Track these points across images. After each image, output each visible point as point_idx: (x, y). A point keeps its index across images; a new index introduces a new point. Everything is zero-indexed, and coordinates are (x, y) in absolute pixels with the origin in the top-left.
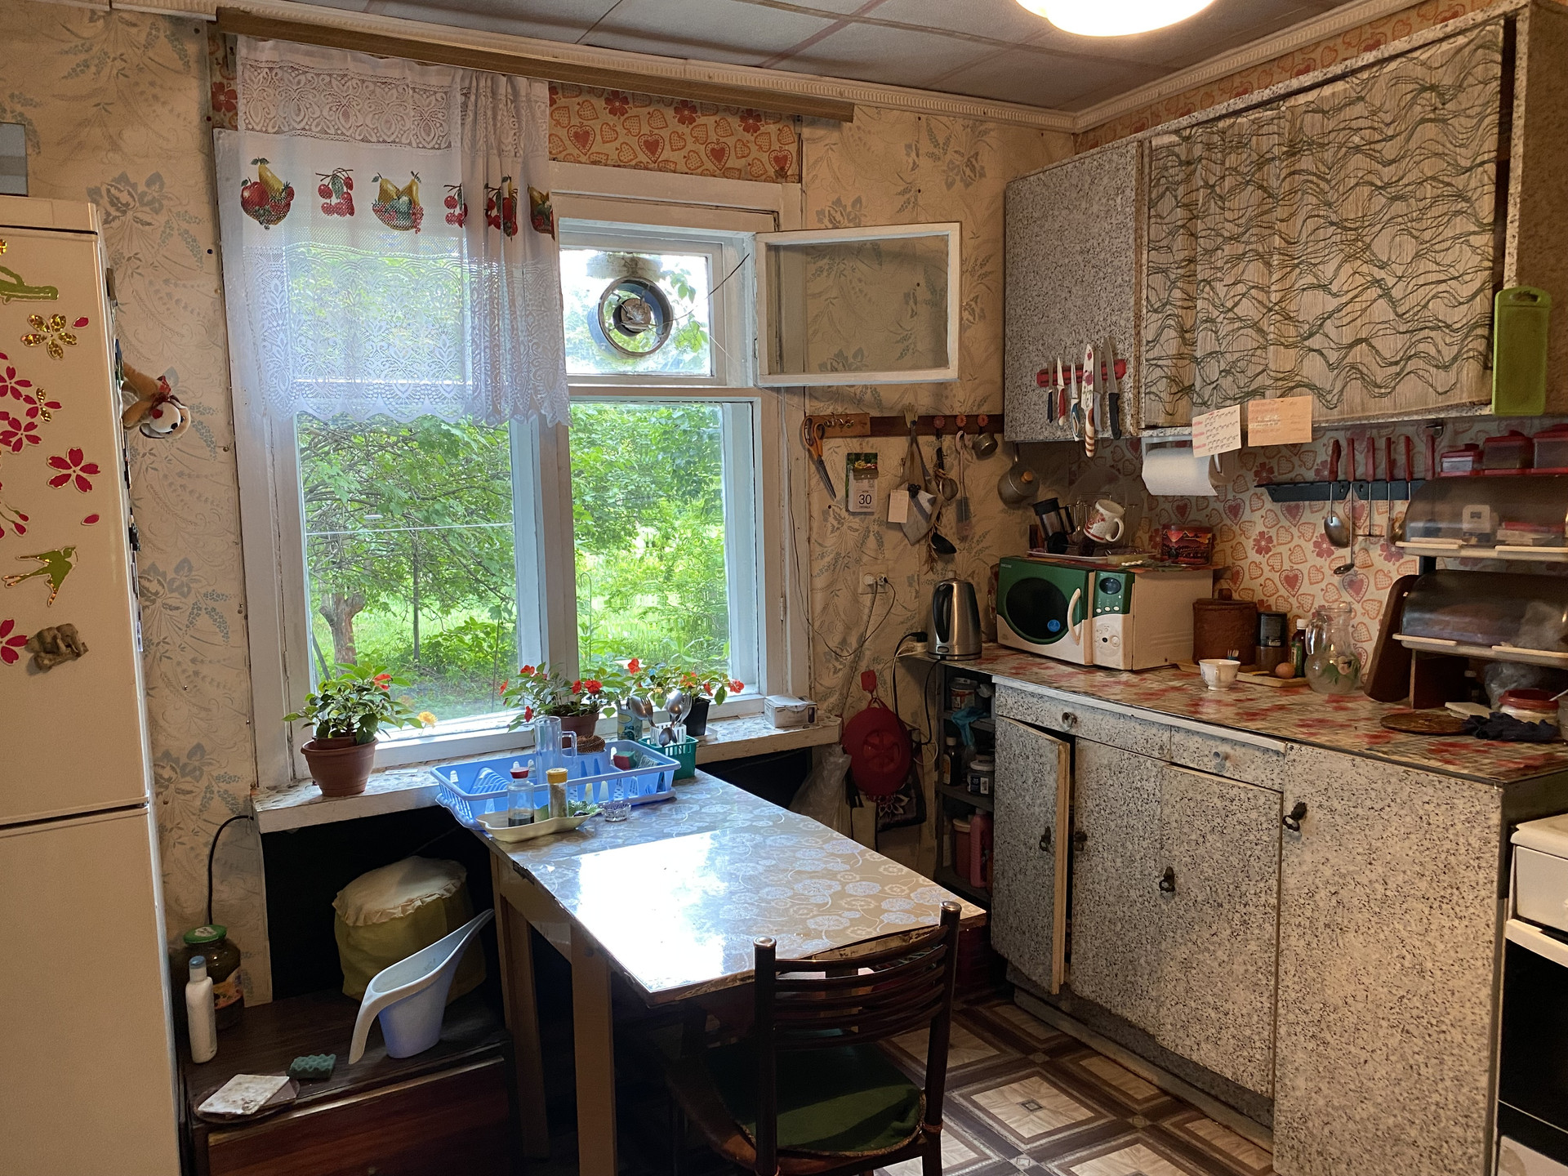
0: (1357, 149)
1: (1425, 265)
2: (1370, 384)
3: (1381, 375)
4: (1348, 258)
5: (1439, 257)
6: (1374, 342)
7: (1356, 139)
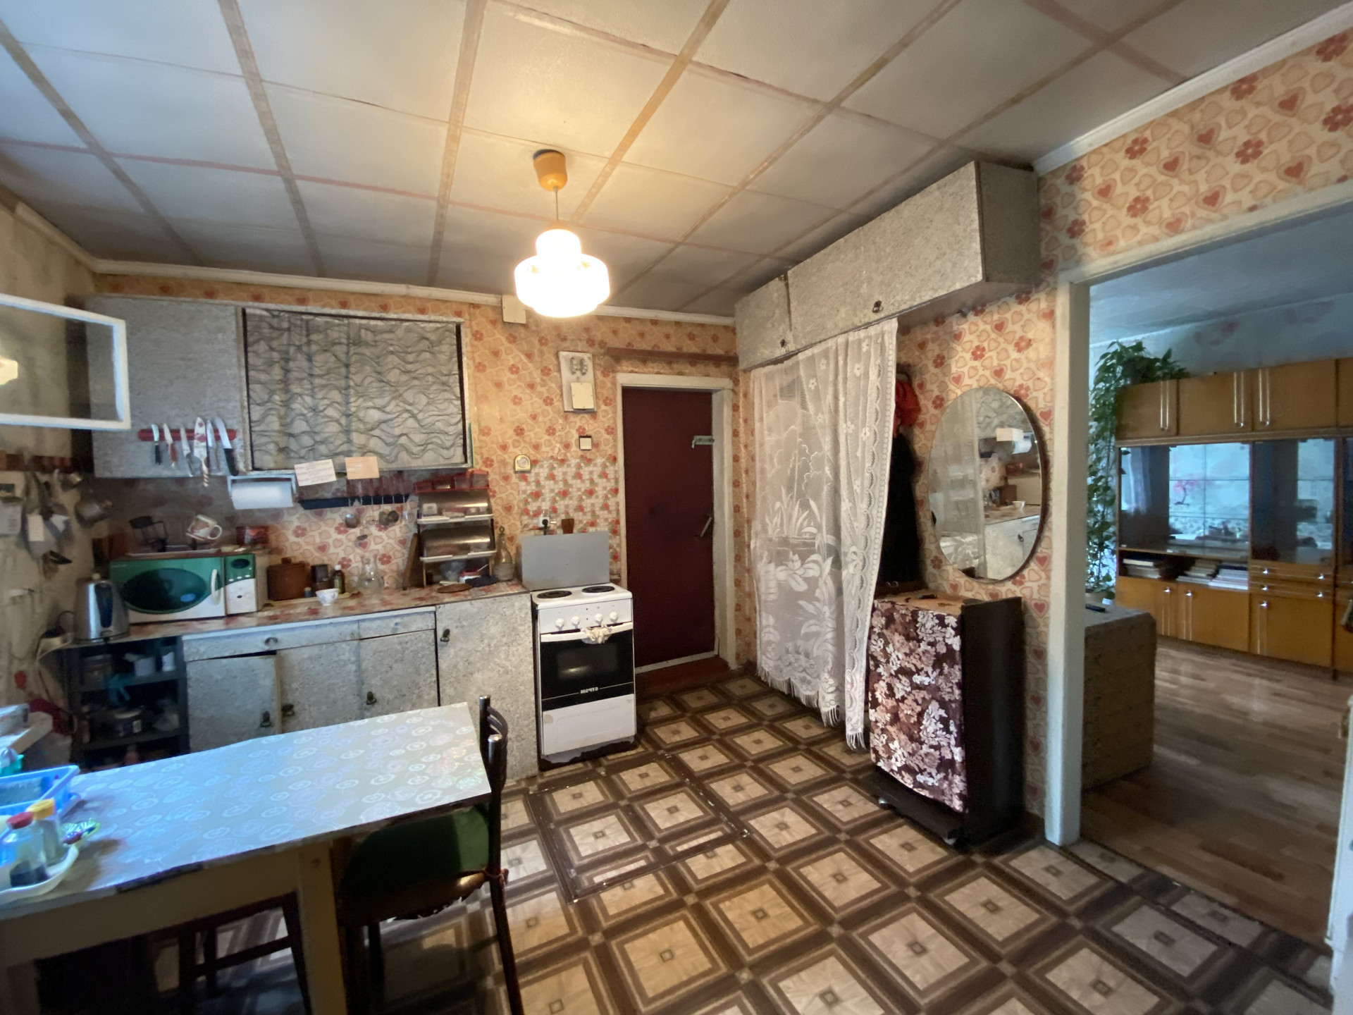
0: (392, 353)
1: (431, 408)
2: (410, 453)
3: (415, 450)
4: (394, 398)
5: (439, 406)
6: (410, 436)
7: (391, 348)
